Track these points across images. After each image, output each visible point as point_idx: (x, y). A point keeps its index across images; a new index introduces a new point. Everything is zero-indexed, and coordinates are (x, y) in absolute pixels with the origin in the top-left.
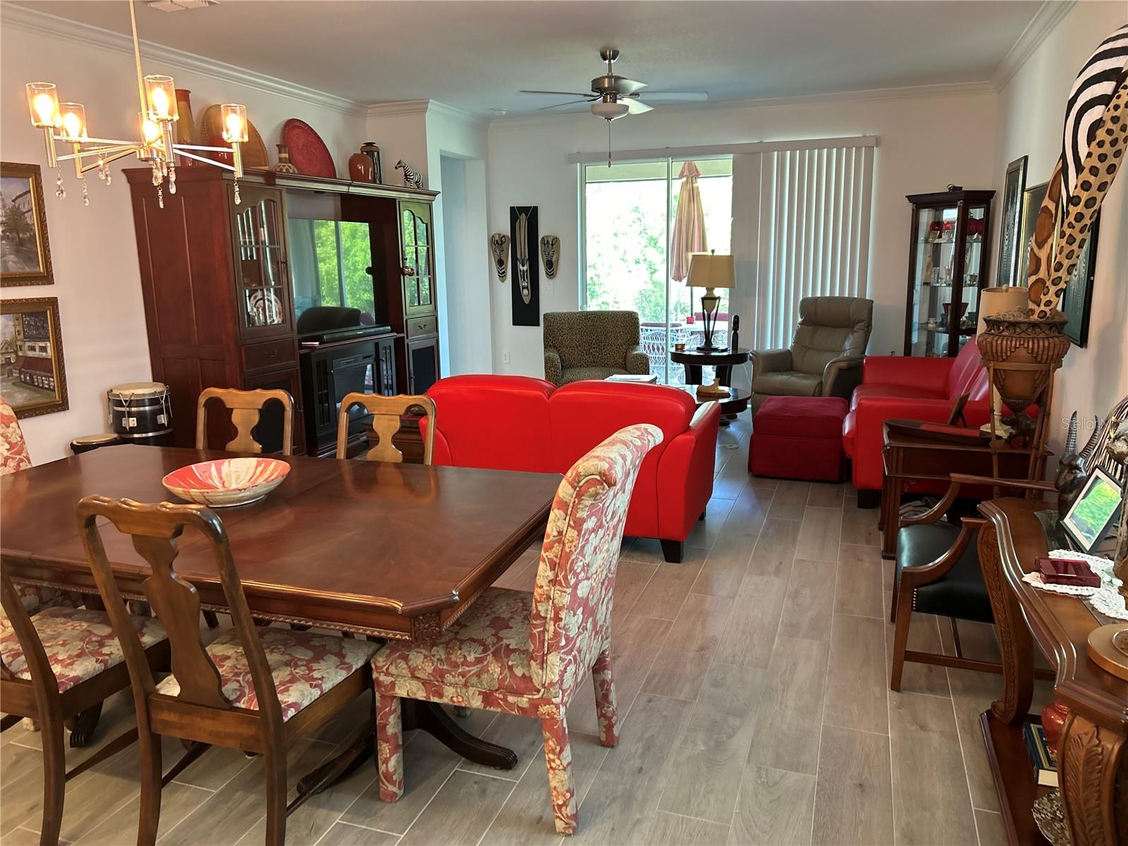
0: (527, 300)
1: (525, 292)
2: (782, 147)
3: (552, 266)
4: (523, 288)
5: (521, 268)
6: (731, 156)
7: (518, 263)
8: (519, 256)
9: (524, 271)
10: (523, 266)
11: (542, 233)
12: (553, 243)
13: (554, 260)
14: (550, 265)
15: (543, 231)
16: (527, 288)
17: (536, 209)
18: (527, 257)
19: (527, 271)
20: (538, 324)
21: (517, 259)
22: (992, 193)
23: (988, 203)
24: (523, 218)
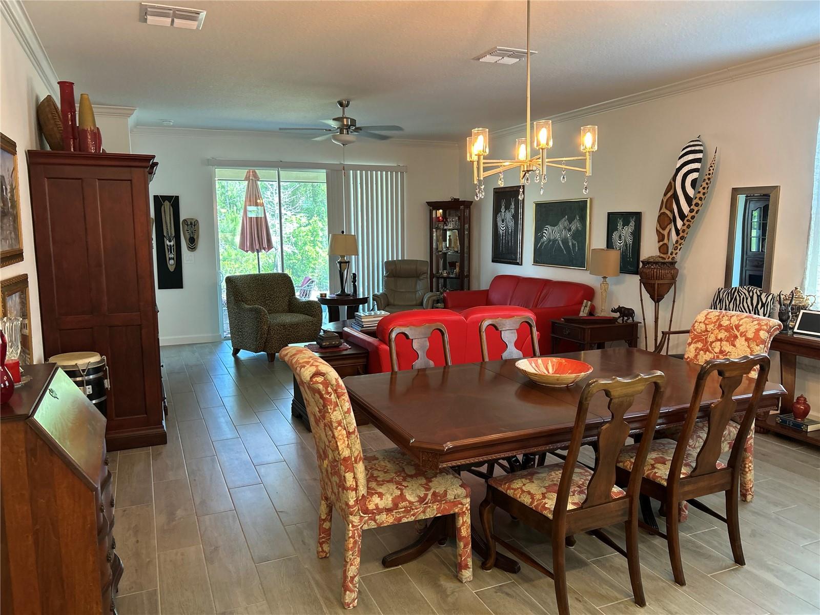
0: (172, 269)
1: (172, 262)
2: (355, 168)
3: (194, 242)
4: (170, 259)
5: (168, 243)
6: (325, 171)
7: (165, 239)
8: (165, 234)
9: (170, 246)
10: (170, 241)
11: (183, 216)
12: (193, 224)
13: (195, 237)
14: (193, 243)
15: (185, 214)
16: (173, 259)
17: (177, 198)
18: (173, 235)
19: (173, 246)
20: (181, 287)
21: (164, 236)
22: (472, 202)
23: (470, 208)
24: (167, 204)
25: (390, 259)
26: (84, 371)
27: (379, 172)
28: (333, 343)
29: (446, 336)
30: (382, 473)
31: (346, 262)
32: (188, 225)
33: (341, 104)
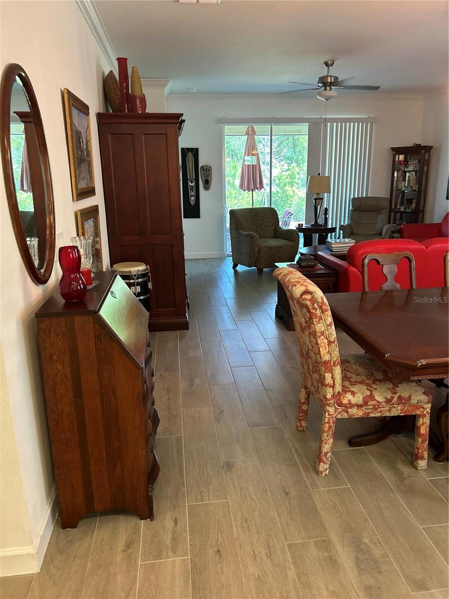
0: (193, 203)
1: (193, 198)
2: (333, 120)
4: (191, 196)
5: (191, 184)
6: (307, 124)
7: (189, 181)
8: (189, 177)
9: (192, 186)
10: (192, 183)
11: (201, 164)
12: (207, 170)
13: (209, 180)
14: (207, 183)
15: (202, 162)
16: (194, 196)
17: (197, 149)
18: (194, 178)
19: (194, 186)
20: (199, 217)
21: (188, 179)
22: (432, 147)
23: (430, 152)
24: (190, 154)
25: (356, 197)
26: (135, 275)
27: (352, 124)
28: (310, 264)
29: (414, 263)
30: (354, 374)
31: (320, 199)
32: (204, 170)
33: (326, 64)
